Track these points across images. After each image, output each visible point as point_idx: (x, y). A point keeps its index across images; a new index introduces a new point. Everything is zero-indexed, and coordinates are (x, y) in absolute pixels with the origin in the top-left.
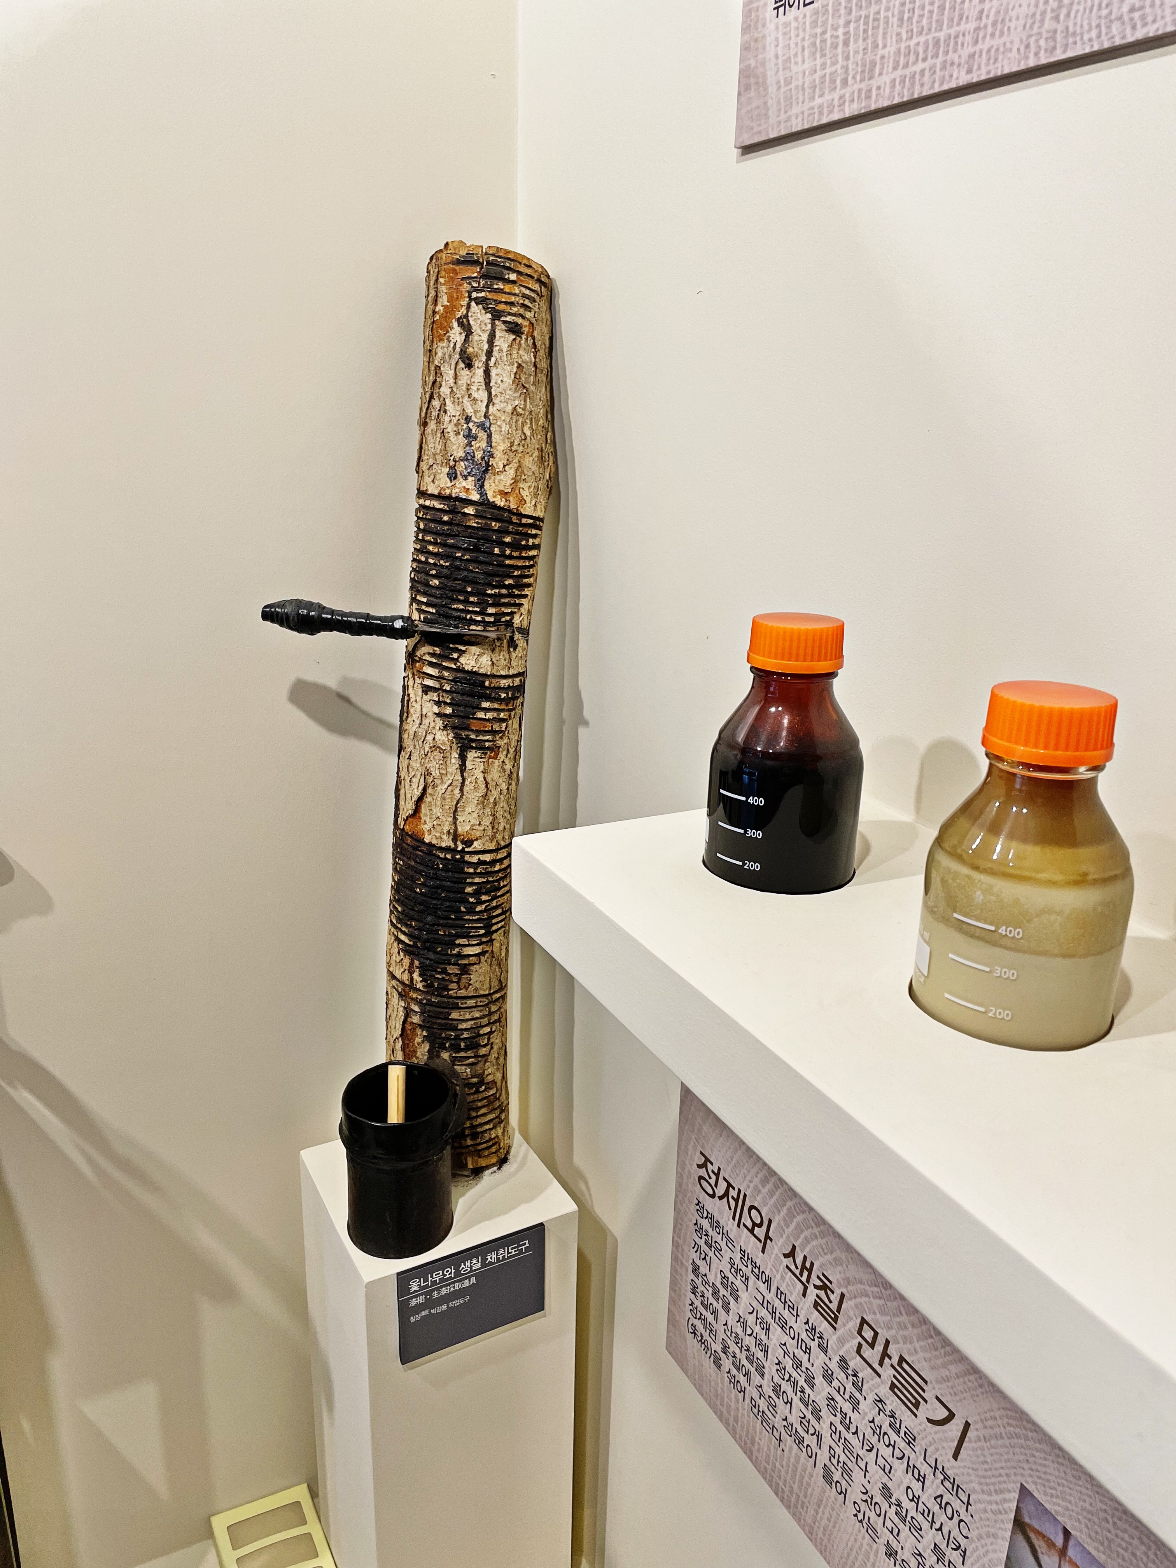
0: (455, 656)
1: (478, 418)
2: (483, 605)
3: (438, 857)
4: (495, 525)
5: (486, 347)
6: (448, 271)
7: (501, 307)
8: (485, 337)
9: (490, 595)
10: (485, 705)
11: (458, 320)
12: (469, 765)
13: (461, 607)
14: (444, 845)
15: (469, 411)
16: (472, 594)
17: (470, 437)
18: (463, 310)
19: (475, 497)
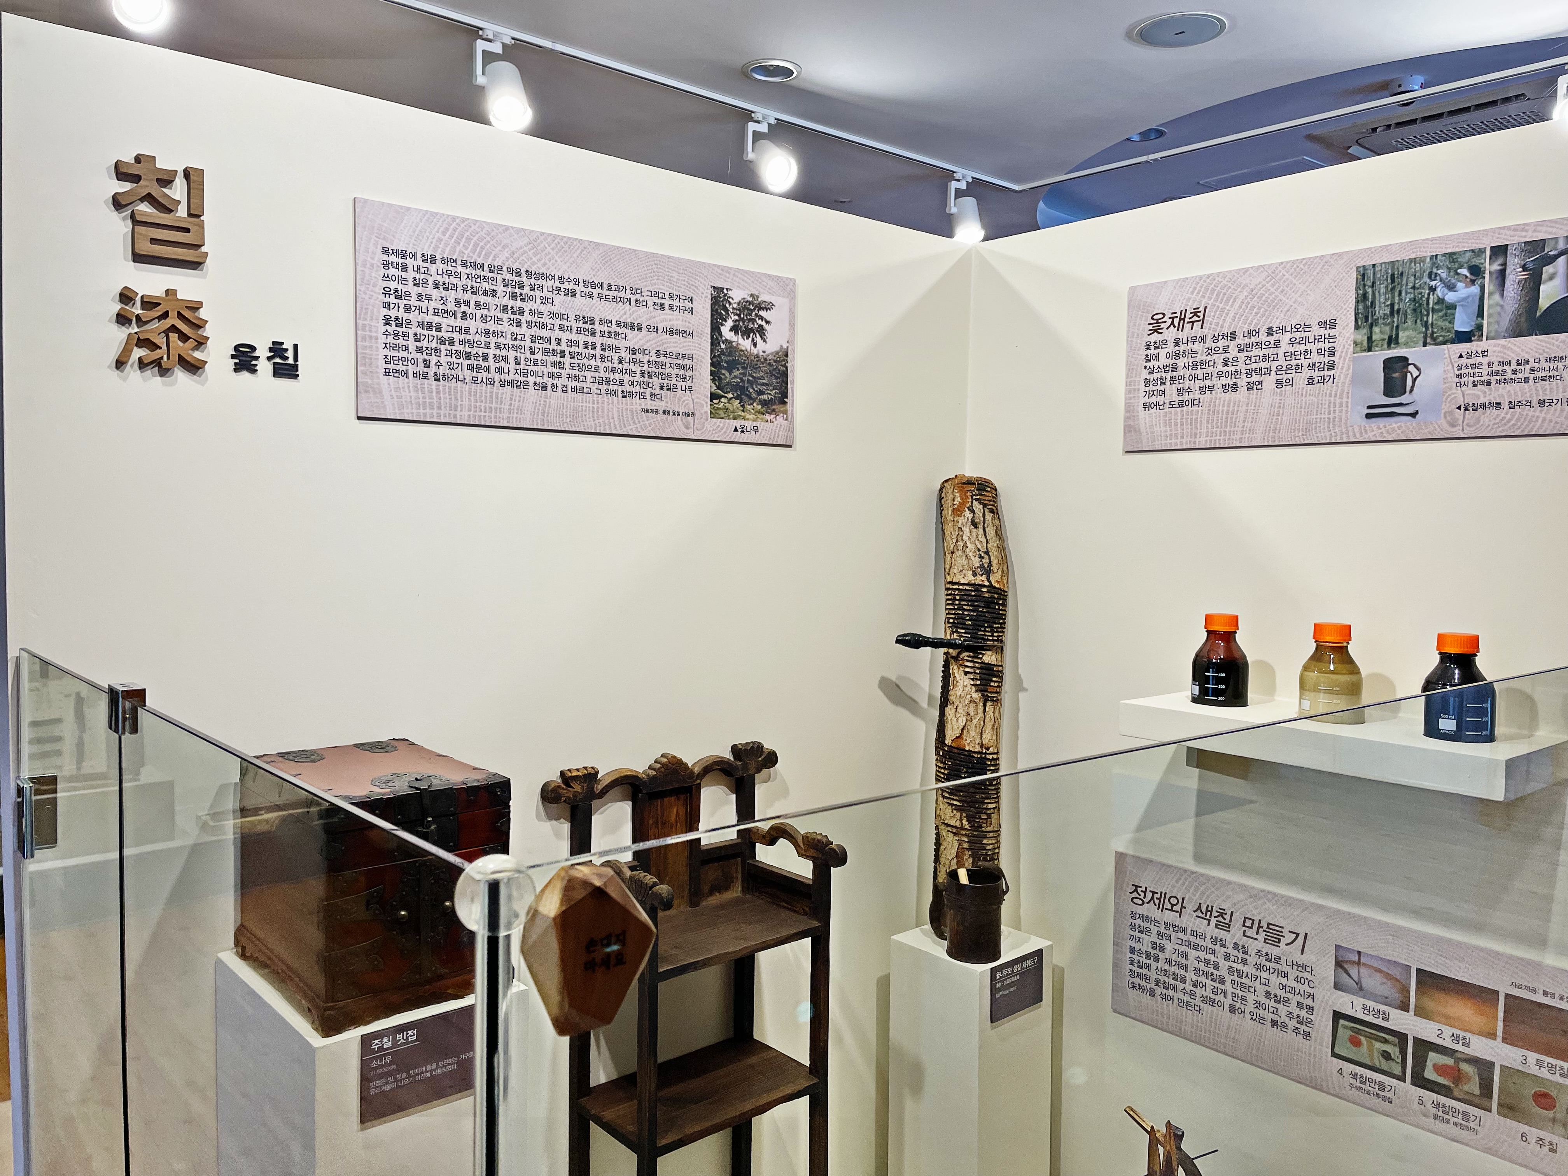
0: (981, 656)
1: (983, 549)
2: (992, 632)
3: (974, 757)
4: (996, 596)
5: (982, 519)
6: (959, 487)
7: (986, 502)
8: (981, 515)
9: (995, 628)
10: (994, 679)
11: (968, 508)
12: (987, 709)
13: (983, 633)
14: (976, 750)
15: (979, 546)
16: (987, 627)
17: (981, 557)
18: (970, 503)
19: (987, 583)
